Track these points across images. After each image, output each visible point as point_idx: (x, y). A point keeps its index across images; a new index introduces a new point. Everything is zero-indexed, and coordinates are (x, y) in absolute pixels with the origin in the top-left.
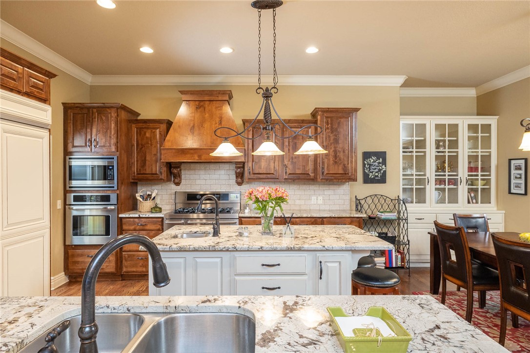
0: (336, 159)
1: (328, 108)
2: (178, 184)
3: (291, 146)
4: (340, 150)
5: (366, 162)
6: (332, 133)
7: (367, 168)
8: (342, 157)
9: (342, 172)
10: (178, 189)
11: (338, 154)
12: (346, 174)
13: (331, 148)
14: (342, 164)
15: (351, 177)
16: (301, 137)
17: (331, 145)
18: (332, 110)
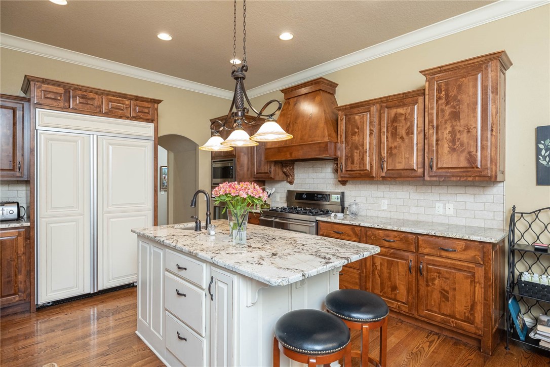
0: (454, 144)
1: (440, 67)
2: (291, 183)
3: (390, 132)
4: (462, 129)
5: (541, 146)
6: (447, 103)
7: (545, 158)
8: (465, 141)
9: (466, 165)
10: (292, 188)
11: (458, 136)
12: (473, 168)
13: (446, 128)
14: (466, 151)
15: (483, 173)
16: (403, 118)
17: (446, 122)
18: (447, 68)
